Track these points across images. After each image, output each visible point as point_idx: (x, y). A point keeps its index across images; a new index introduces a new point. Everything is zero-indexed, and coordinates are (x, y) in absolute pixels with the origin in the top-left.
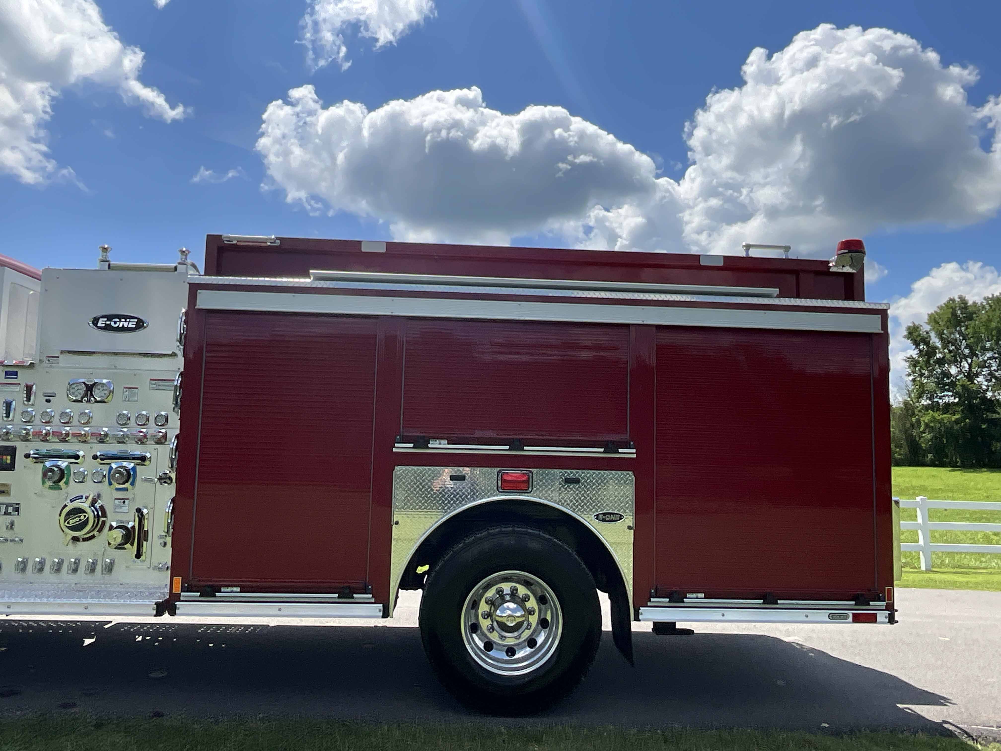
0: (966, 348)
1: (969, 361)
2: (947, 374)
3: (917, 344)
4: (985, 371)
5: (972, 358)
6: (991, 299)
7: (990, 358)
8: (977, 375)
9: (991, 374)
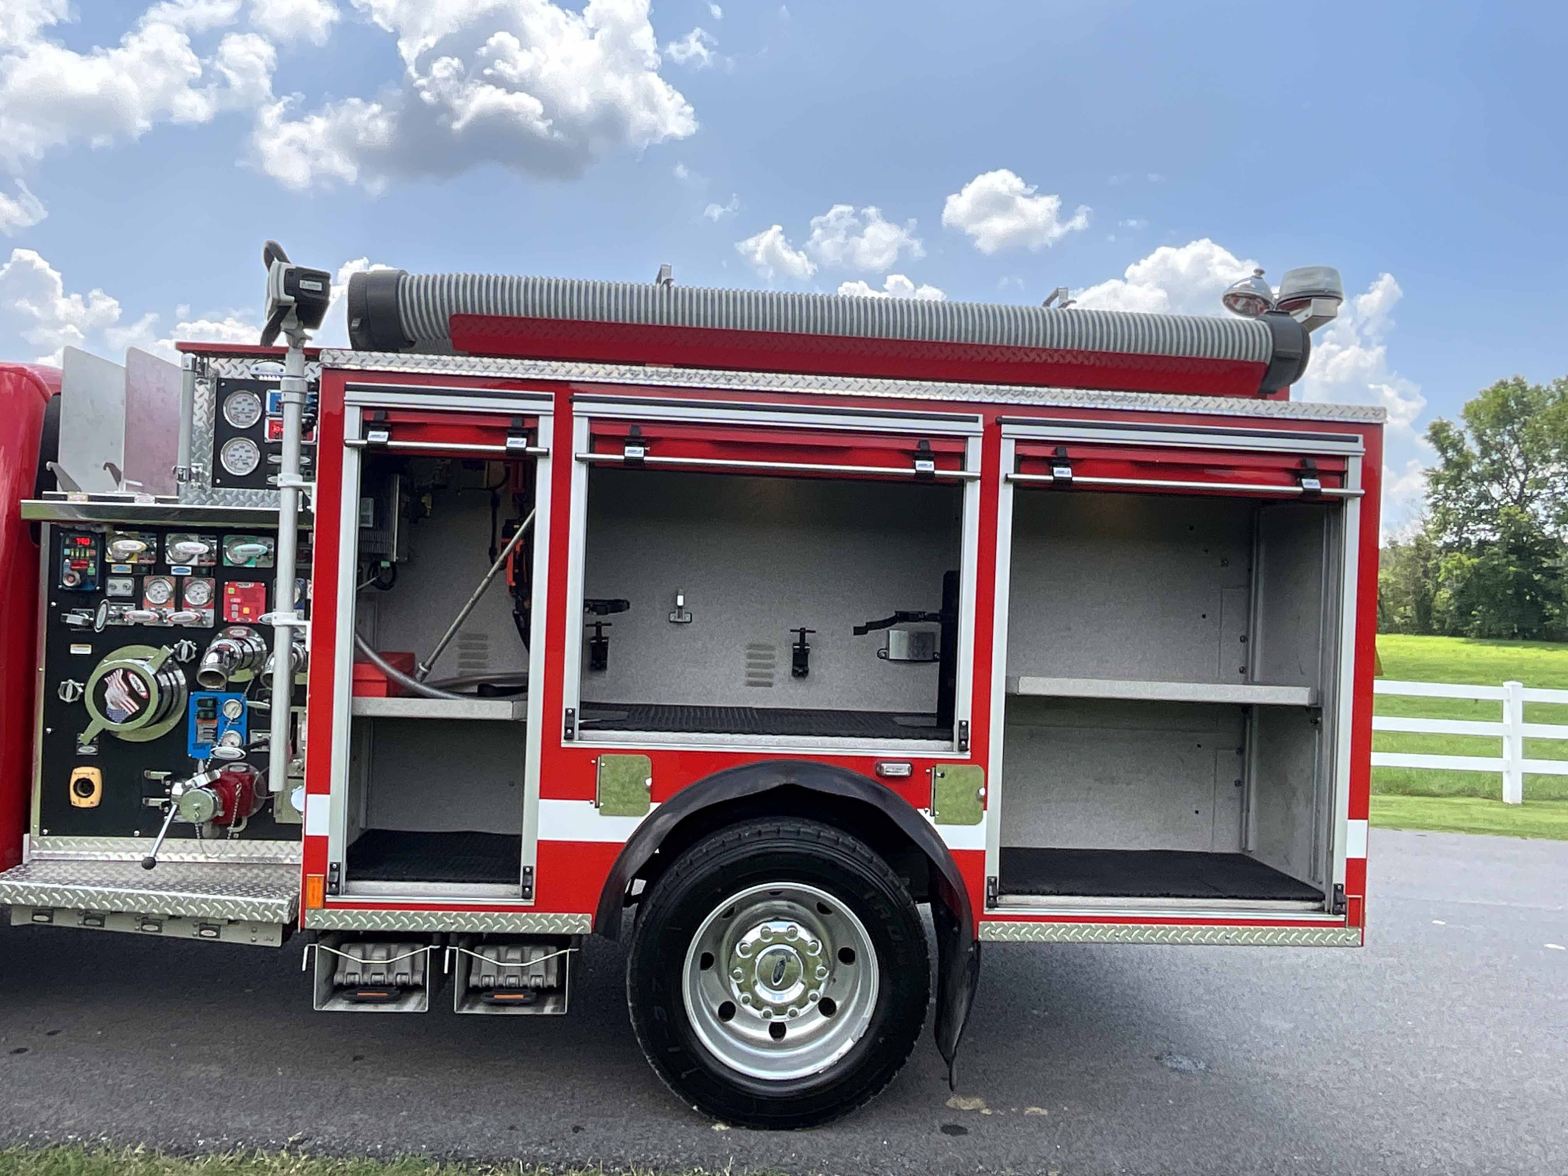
2: (1484, 497)
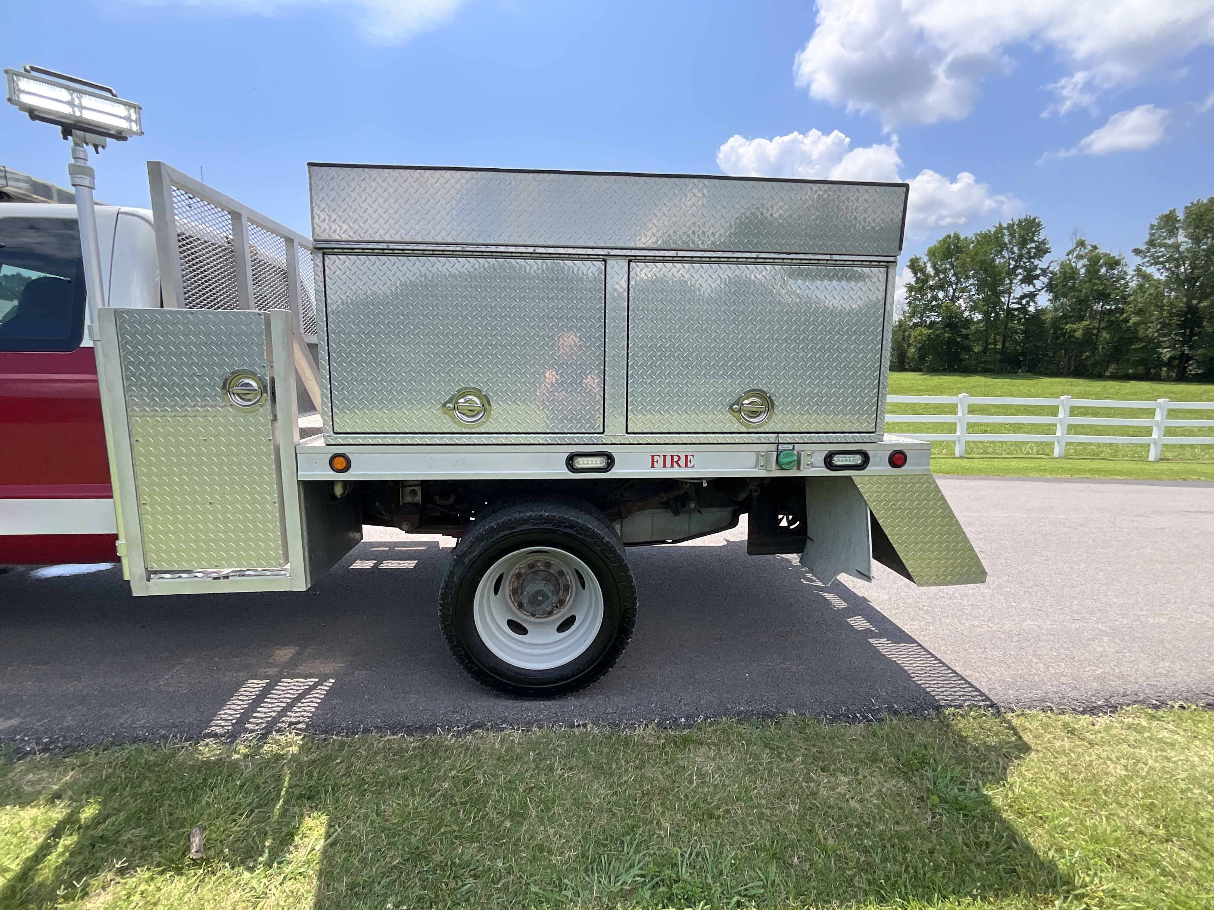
0: (953, 275)
1: (954, 287)
3: (915, 273)
4: (965, 295)
5: (956, 284)
6: (979, 235)
7: (971, 285)
8: (958, 298)
9: (970, 297)
